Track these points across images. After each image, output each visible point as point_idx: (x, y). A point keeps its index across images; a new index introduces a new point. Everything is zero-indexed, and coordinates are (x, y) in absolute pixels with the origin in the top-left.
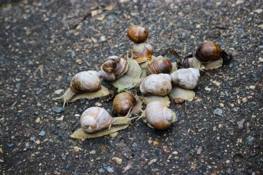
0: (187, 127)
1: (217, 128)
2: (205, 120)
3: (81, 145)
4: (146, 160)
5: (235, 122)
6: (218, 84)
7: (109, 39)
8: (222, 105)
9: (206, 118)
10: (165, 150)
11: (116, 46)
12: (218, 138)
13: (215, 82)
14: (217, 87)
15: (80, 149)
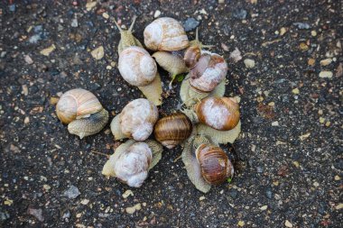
0: (65, 147)
1: (44, 182)
2: (67, 171)
3: (96, 11)
4: (32, 84)
5: (43, 208)
6: (130, 210)
7: (320, 83)
8: (85, 202)
9: (70, 174)
10: (35, 109)
11: (296, 91)
12: (26, 178)
13: (138, 207)
14: (125, 207)
15: (88, 10)
